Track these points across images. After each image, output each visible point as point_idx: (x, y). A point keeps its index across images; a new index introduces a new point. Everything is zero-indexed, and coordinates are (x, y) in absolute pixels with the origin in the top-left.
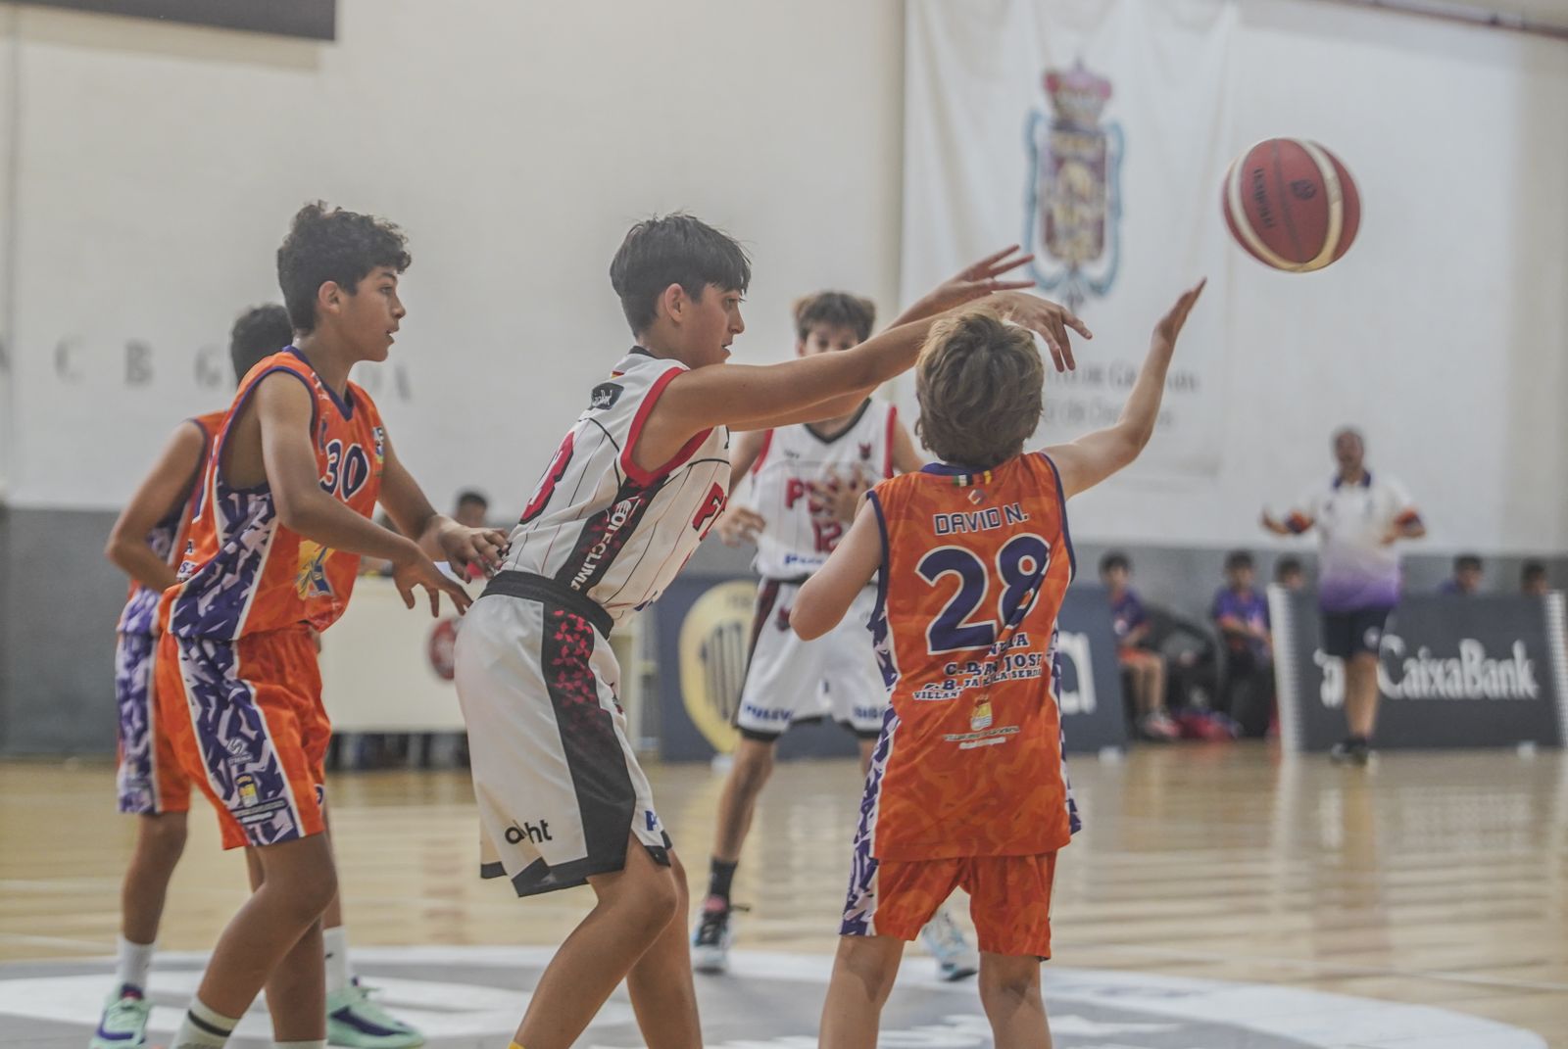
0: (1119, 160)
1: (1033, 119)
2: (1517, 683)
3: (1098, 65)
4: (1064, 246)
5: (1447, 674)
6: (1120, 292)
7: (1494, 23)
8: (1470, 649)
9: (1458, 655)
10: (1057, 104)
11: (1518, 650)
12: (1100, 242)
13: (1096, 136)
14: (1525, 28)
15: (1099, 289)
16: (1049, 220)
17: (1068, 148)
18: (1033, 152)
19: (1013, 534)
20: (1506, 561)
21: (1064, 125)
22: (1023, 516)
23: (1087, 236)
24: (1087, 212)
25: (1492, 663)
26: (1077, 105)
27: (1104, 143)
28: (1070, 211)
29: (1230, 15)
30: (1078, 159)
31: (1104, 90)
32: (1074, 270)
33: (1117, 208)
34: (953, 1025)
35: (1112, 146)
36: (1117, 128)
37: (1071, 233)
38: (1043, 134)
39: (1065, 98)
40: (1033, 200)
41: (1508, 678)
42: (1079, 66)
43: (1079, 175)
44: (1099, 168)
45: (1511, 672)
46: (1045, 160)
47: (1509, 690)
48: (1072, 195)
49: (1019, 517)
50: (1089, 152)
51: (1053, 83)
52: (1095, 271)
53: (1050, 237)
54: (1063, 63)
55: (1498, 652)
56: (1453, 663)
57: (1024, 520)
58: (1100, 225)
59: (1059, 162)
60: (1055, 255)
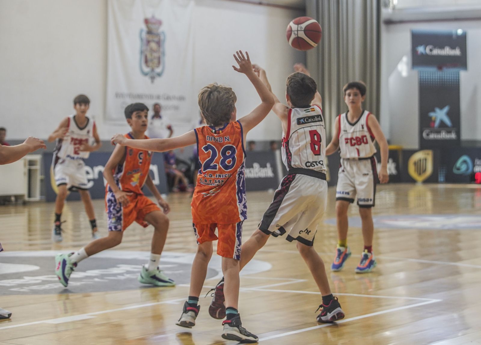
0: (164, 41)
1: (141, 31)
2: (267, 173)
3: (158, 16)
4: (150, 64)
5: (250, 172)
6: (164, 76)
7: (260, 4)
8: (256, 165)
9: (252, 167)
10: (148, 27)
11: (268, 165)
12: (159, 63)
13: (158, 35)
14: (269, 5)
15: (159, 75)
16: (146, 57)
17: (150, 38)
18: (142, 39)
19: (226, 144)
20: (265, 143)
21: (150, 32)
22: (229, 140)
23: (156, 61)
24: (156, 55)
25: (262, 169)
26: (153, 27)
27: (160, 37)
28: (151, 55)
29: (192, 3)
30: (153, 41)
31: (160, 23)
32: (153, 70)
33: (164, 54)
34: (119, 267)
35: (162, 37)
36: (163, 33)
37: (152, 60)
38: (144, 35)
39: (150, 25)
40: (142, 52)
41: (265, 172)
42: (153, 17)
43: (153, 45)
44: (159, 43)
45: (266, 171)
46: (145, 41)
47: (266, 175)
48: (152, 51)
49: (228, 140)
50: (156, 39)
51: (147, 21)
52: (158, 70)
53: (146, 62)
54: (149, 16)
55: (263, 166)
56: (251, 169)
57: (229, 141)
58: (159, 58)
59: (148, 42)
60: (148, 66)
